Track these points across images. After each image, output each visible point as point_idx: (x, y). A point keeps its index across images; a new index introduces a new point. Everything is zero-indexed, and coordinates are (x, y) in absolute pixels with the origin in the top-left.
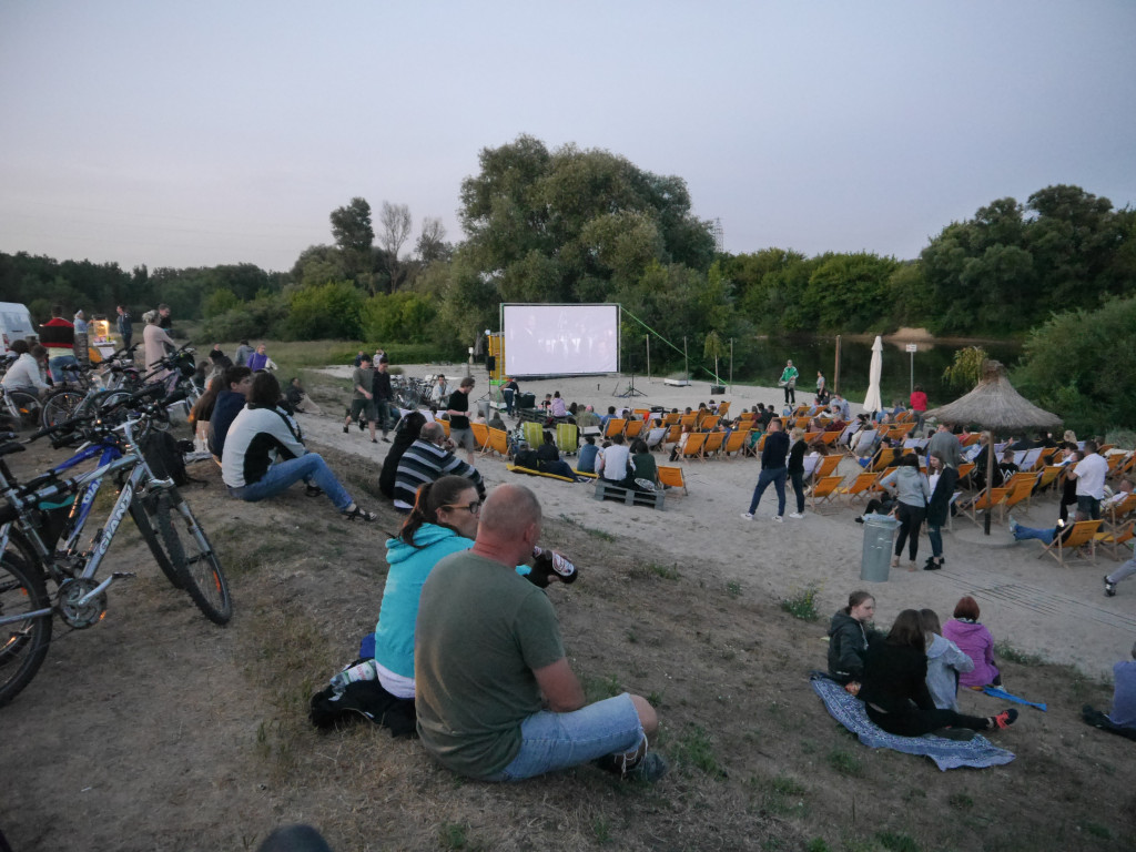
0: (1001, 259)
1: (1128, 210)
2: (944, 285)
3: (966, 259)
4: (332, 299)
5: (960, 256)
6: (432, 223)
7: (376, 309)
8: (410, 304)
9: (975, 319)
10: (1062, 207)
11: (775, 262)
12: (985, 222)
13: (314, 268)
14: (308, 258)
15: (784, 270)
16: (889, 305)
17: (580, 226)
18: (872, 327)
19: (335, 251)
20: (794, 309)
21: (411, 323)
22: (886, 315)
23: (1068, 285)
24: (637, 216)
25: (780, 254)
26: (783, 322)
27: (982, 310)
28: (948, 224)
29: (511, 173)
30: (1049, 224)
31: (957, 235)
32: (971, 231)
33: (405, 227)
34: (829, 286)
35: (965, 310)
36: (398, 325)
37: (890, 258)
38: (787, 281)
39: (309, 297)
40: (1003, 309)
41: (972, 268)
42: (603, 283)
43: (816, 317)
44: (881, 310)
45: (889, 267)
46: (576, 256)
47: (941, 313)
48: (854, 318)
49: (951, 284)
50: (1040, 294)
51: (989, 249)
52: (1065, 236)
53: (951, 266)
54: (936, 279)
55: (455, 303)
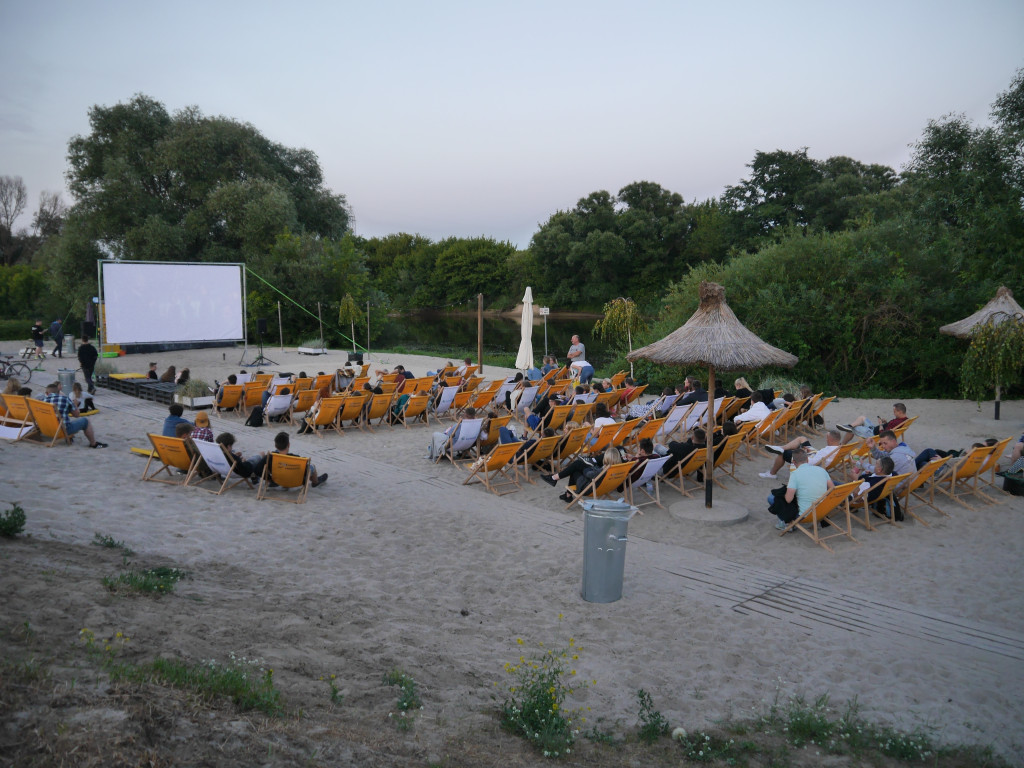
0: (600, 243)
1: (695, 205)
2: (553, 266)
3: (571, 243)
5: (566, 240)
6: (51, 197)
8: (17, 277)
9: (580, 296)
10: (645, 200)
11: (404, 246)
12: (585, 211)
15: (413, 252)
16: (508, 284)
17: (205, 193)
18: (495, 303)
20: (423, 288)
21: (19, 298)
22: (504, 294)
23: (653, 266)
24: (267, 185)
25: (408, 239)
26: (413, 300)
27: (585, 289)
28: (555, 213)
29: (127, 135)
30: (637, 214)
31: (561, 222)
32: (574, 219)
33: (19, 200)
34: (454, 267)
35: (572, 288)
37: (506, 243)
38: (416, 263)
40: (603, 286)
41: (577, 251)
43: (443, 296)
44: (500, 289)
45: (505, 251)
46: (202, 224)
47: (551, 291)
49: (559, 265)
50: (633, 274)
51: (590, 234)
52: (649, 225)
53: (559, 249)
54: (546, 261)
55: (64, 274)
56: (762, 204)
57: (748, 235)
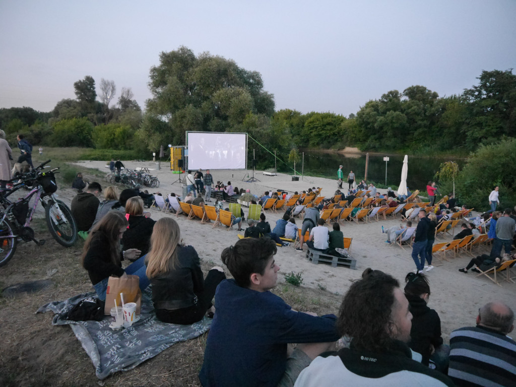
0: (393, 117)
1: (445, 98)
3: (378, 117)
4: (76, 126)
5: (374, 116)
6: (127, 90)
7: (100, 132)
8: (119, 130)
9: (380, 144)
10: (418, 95)
11: (288, 115)
12: (385, 100)
13: (64, 110)
14: (61, 105)
15: (292, 119)
16: (341, 136)
17: (212, 93)
18: (333, 146)
19: (76, 102)
20: (298, 137)
21: (119, 140)
22: (339, 141)
23: (421, 130)
24: (241, 90)
25: (290, 112)
27: (383, 141)
28: (369, 101)
29: (176, 65)
30: (413, 103)
31: (372, 106)
32: (379, 104)
33: (112, 91)
34: (314, 127)
35: (376, 140)
36: (112, 140)
37: (340, 115)
38: (294, 124)
39: (64, 124)
40: (393, 140)
41: (381, 121)
42: (224, 122)
43: (308, 141)
44: (337, 139)
45: (341, 119)
46: (210, 108)
47: (365, 141)
48: (325, 142)
49: (370, 128)
50: (409, 134)
51: (388, 113)
52: (420, 108)
53: (371, 120)
54: (363, 126)
55: (146, 130)
56: (484, 99)
57: (476, 116)
